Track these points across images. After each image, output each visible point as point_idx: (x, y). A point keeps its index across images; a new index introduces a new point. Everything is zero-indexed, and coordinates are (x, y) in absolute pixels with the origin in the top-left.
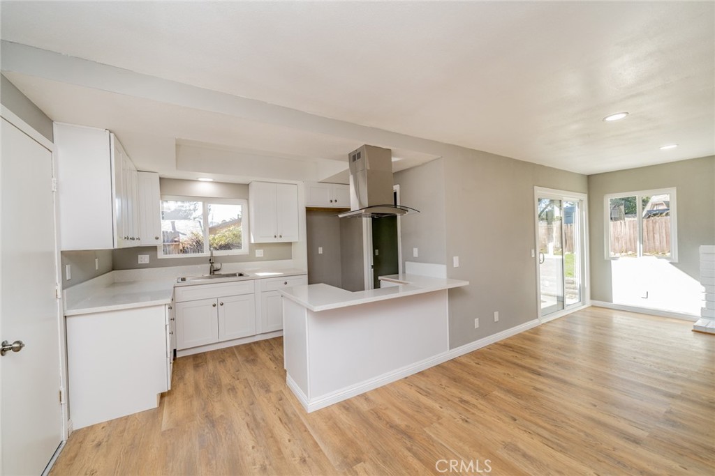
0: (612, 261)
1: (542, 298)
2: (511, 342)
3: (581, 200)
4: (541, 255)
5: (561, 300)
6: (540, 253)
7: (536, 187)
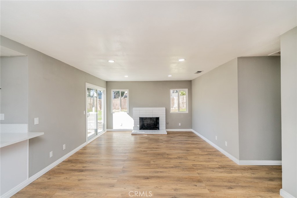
0: (113, 114)
1: (88, 131)
2: (71, 158)
3: (104, 91)
4: (88, 113)
5: (96, 131)
6: (87, 112)
7: (86, 83)
